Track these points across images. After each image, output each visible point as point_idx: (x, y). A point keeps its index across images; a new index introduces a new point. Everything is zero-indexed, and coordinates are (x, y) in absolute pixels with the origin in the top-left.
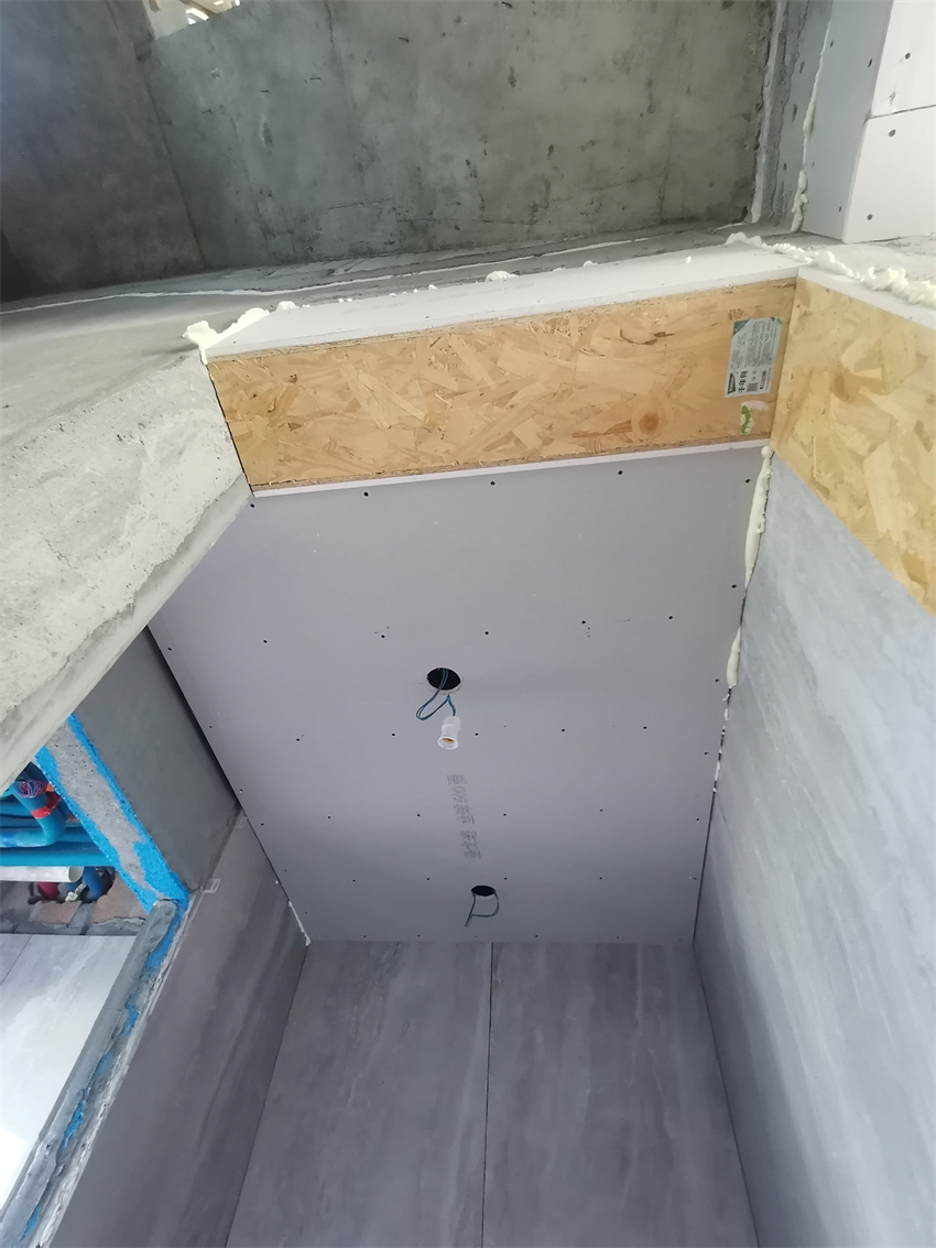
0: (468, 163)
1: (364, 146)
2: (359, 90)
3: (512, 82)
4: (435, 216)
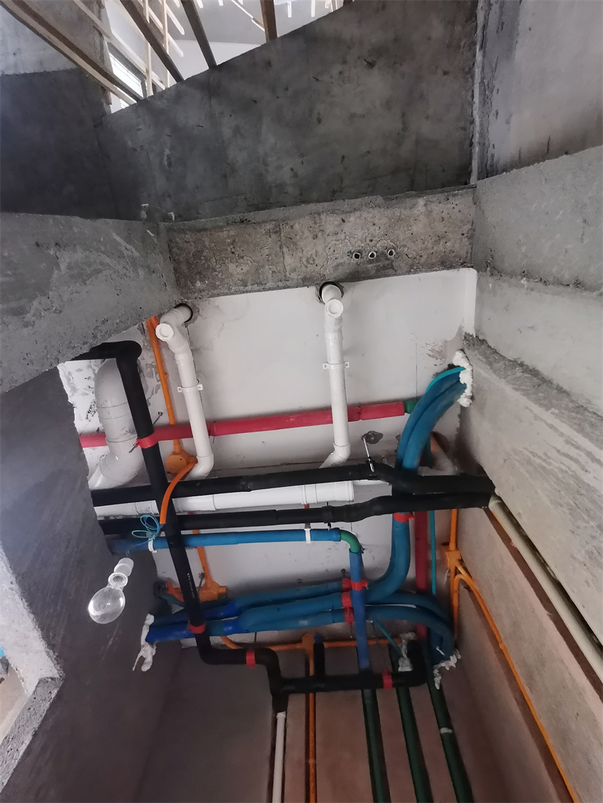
0: (292, 169)
1: (228, 164)
2: (227, 132)
3: (319, 121)
4: (271, 201)
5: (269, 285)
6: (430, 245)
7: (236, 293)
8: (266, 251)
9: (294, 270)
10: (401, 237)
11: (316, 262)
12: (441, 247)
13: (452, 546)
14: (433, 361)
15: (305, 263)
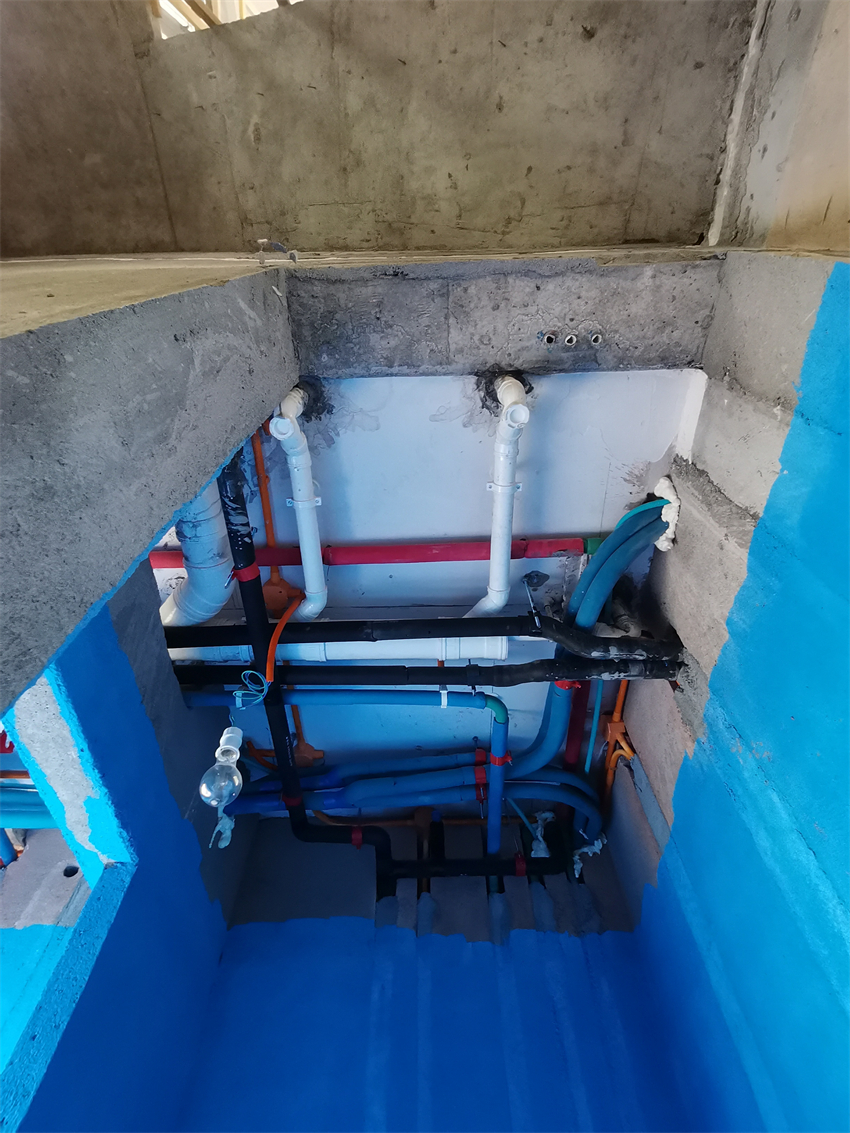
0: (450, 176)
1: (351, 151)
2: (353, 102)
3: (500, 108)
4: (413, 220)
5: (423, 368)
6: (650, 334)
7: (377, 375)
8: (425, 321)
9: (461, 351)
10: (614, 319)
11: (493, 343)
12: (665, 338)
13: (616, 716)
14: (629, 487)
15: (477, 342)
